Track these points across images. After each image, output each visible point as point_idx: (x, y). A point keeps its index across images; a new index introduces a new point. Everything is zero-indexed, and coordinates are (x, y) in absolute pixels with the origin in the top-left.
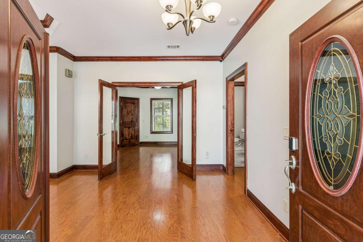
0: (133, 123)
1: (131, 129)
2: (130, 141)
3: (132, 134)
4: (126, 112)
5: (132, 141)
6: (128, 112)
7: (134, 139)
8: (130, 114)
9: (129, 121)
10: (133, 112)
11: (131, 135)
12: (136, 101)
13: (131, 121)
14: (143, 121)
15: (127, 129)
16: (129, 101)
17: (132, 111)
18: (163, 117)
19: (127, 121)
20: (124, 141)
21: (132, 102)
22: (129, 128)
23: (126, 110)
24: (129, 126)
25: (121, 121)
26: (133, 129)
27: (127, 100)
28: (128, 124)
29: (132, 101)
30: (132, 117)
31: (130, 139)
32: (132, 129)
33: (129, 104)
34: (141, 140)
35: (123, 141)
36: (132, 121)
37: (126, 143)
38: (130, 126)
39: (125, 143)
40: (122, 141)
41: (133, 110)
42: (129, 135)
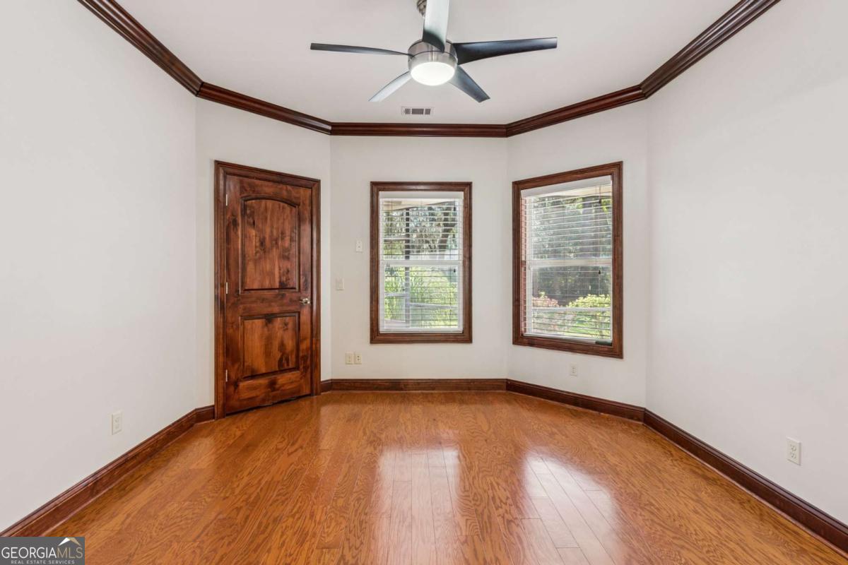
0: (288, 294)
1: (278, 322)
2: (272, 384)
3: (282, 345)
4: (255, 242)
5: (283, 379)
6: (262, 243)
7: (297, 368)
8: (275, 253)
9: (267, 284)
10: (287, 244)
11: (278, 355)
12: (304, 194)
13: (277, 285)
14: (337, 286)
15: (258, 323)
16: (268, 189)
17: (282, 239)
18: (407, 269)
19: (256, 286)
20: (242, 385)
21: (285, 193)
22: (269, 318)
23: (253, 232)
24: (267, 310)
25: (223, 286)
26: (290, 326)
27: (257, 182)
28: (263, 300)
29: (284, 191)
30: (286, 264)
31: (274, 373)
32: (286, 324)
33: (270, 203)
34: (329, 370)
35: (236, 386)
36: (283, 286)
37: (253, 394)
38: (276, 309)
39: (245, 395)
40: (232, 389)
41: (288, 232)
42: (267, 353)
